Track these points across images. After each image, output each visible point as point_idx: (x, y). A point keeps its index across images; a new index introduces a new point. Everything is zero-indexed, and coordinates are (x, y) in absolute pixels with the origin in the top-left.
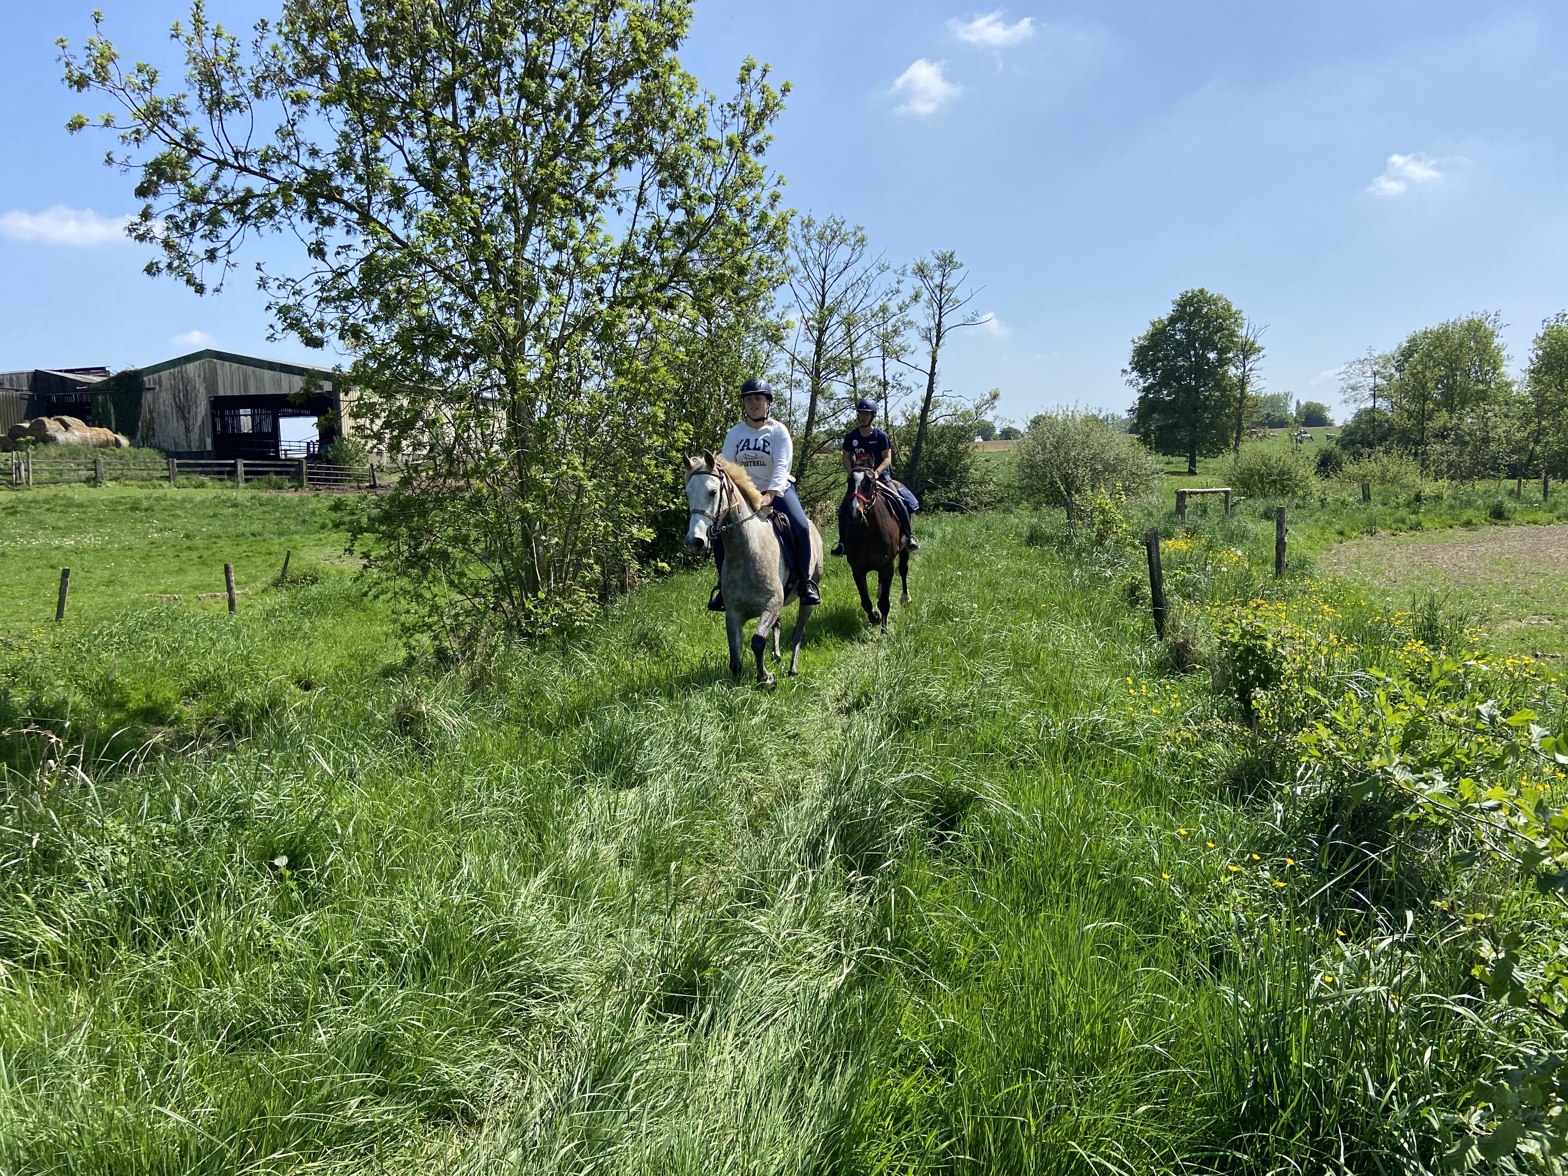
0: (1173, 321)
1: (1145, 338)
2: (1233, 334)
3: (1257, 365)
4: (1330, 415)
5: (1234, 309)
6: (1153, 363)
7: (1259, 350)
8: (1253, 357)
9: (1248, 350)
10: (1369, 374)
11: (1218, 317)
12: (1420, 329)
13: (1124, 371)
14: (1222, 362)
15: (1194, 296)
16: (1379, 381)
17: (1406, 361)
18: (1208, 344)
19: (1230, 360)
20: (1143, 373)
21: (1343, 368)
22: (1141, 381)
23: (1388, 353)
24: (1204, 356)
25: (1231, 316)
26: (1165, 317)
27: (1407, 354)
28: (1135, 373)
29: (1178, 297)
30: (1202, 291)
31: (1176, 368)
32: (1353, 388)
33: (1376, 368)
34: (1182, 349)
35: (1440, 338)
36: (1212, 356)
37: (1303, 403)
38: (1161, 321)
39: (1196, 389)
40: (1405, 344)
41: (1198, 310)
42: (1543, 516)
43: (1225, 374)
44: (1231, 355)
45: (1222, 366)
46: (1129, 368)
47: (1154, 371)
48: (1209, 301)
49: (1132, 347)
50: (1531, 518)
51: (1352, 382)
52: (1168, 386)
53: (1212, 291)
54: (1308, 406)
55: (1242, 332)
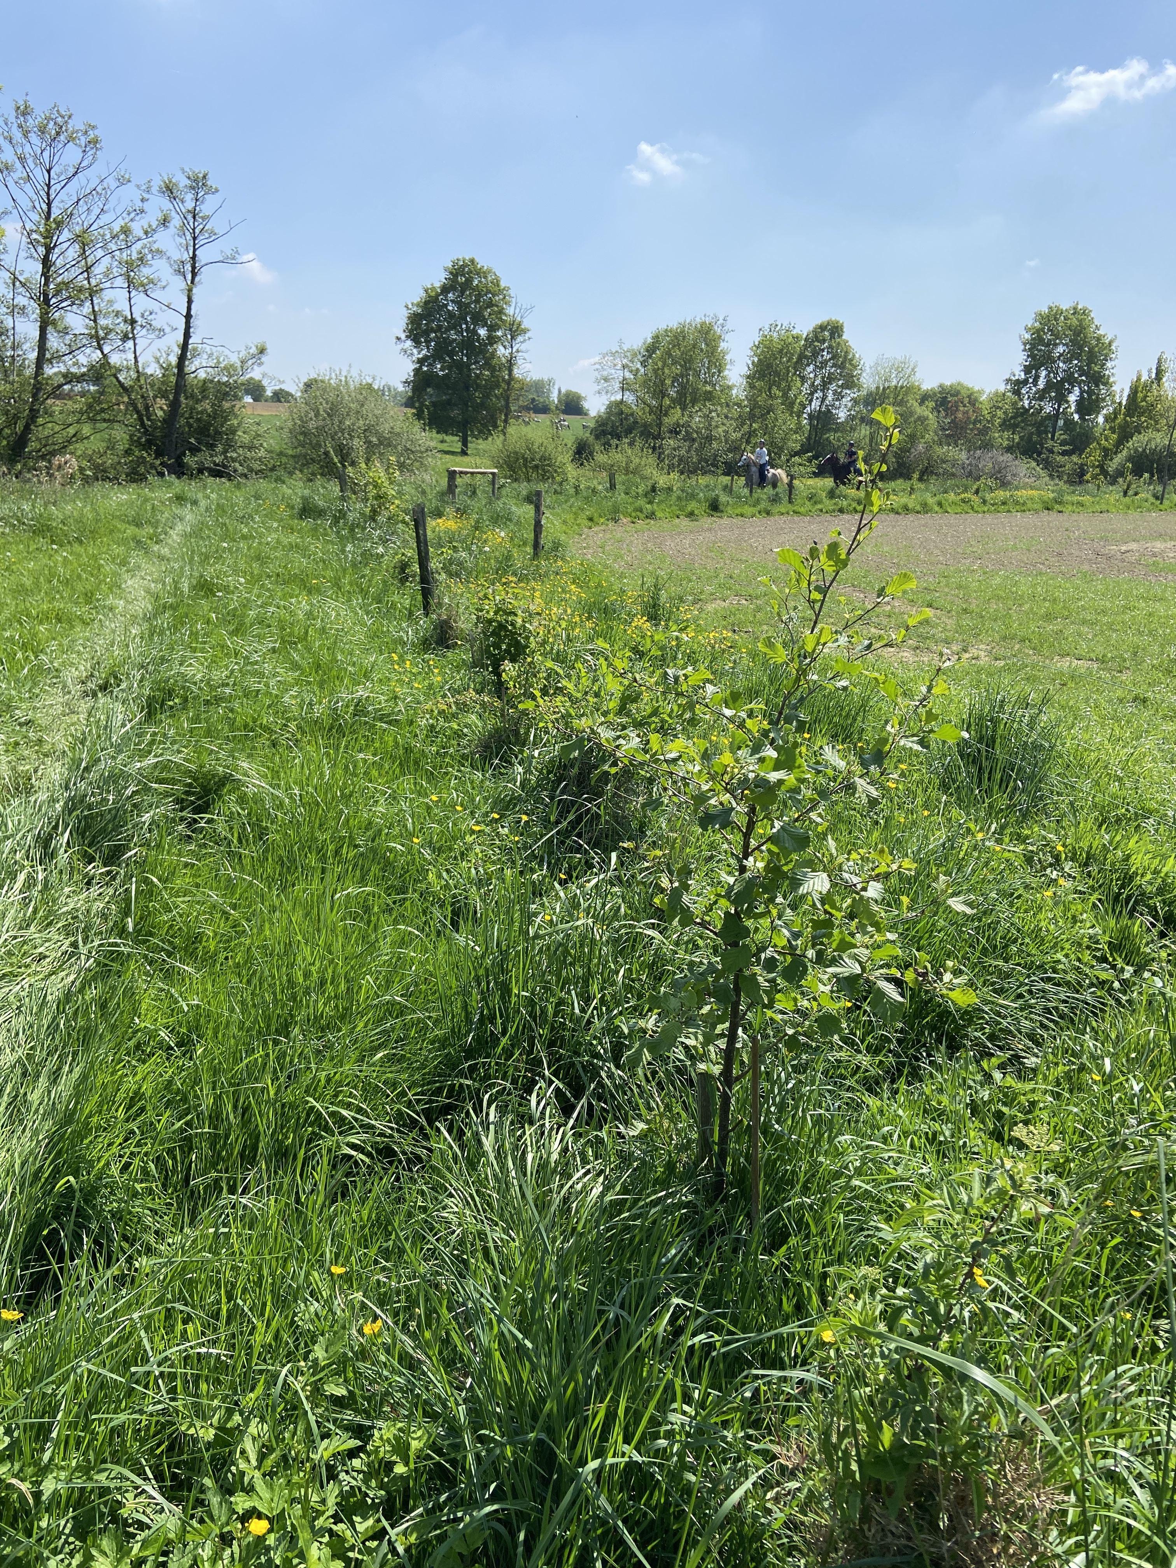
0: (445, 290)
1: (418, 305)
2: (501, 312)
3: (523, 347)
4: (586, 405)
5: (503, 284)
6: (426, 333)
7: (525, 331)
8: (520, 339)
9: (515, 330)
10: (619, 366)
11: (489, 291)
12: (663, 327)
13: (398, 339)
14: (492, 340)
15: (465, 265)
16: (628, 375)
17: (650, 356)
18: (478, 319)
19: (499, 338)
20: (417, 342)
21: (597, 359)
22: (415, 351)
23: (635, 347)
24: (475, 332)
25: (500, 291)
26: (438, 285)
27: (651, 350)
28: (409, 343)
29: (450, 265)
30: (472, 261)
31: (448, 342)
32: (606, 380)
33: (625, 361)
34: (455, 321)
35: (678, 337)
36: (482, 332)
37: (563, 391)
38: (433, 289)
39: (468, 365)
40: (650, 340)
41: (469, 281)
42: (748, 510)
43: (493, 355)
44: (499, 333)
45: (491, 344)
46: (403, 336)
47: (428, 342)
48: (479, 273)
49: (405, 313)
50: (738, 511)
51: (605, 373)
52: (441, 359)
53: (483, 263)
54: (568, 394)
55: (510, 311)
